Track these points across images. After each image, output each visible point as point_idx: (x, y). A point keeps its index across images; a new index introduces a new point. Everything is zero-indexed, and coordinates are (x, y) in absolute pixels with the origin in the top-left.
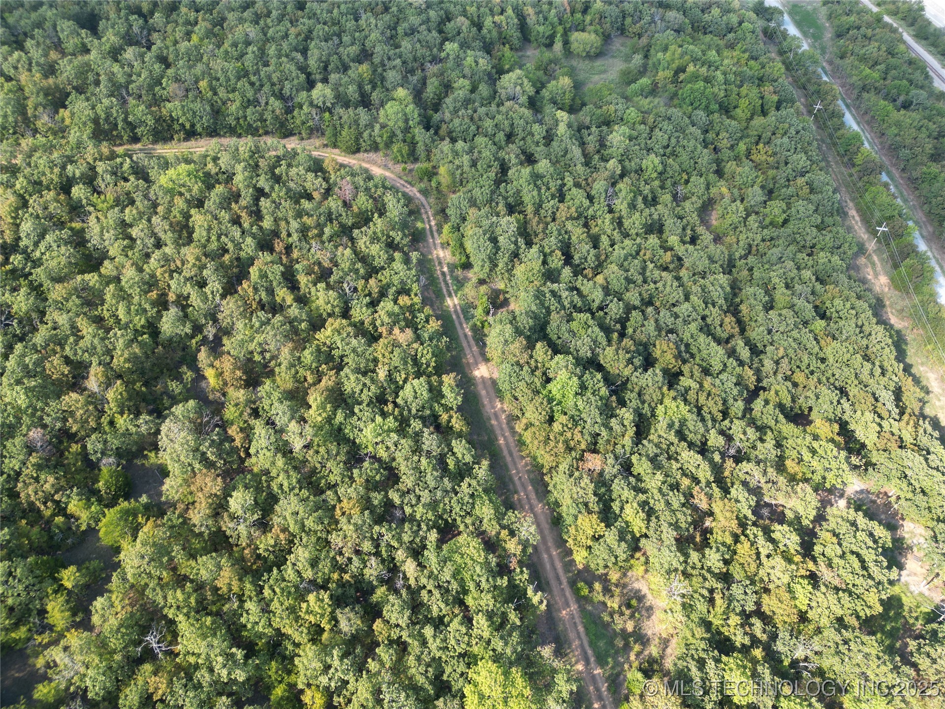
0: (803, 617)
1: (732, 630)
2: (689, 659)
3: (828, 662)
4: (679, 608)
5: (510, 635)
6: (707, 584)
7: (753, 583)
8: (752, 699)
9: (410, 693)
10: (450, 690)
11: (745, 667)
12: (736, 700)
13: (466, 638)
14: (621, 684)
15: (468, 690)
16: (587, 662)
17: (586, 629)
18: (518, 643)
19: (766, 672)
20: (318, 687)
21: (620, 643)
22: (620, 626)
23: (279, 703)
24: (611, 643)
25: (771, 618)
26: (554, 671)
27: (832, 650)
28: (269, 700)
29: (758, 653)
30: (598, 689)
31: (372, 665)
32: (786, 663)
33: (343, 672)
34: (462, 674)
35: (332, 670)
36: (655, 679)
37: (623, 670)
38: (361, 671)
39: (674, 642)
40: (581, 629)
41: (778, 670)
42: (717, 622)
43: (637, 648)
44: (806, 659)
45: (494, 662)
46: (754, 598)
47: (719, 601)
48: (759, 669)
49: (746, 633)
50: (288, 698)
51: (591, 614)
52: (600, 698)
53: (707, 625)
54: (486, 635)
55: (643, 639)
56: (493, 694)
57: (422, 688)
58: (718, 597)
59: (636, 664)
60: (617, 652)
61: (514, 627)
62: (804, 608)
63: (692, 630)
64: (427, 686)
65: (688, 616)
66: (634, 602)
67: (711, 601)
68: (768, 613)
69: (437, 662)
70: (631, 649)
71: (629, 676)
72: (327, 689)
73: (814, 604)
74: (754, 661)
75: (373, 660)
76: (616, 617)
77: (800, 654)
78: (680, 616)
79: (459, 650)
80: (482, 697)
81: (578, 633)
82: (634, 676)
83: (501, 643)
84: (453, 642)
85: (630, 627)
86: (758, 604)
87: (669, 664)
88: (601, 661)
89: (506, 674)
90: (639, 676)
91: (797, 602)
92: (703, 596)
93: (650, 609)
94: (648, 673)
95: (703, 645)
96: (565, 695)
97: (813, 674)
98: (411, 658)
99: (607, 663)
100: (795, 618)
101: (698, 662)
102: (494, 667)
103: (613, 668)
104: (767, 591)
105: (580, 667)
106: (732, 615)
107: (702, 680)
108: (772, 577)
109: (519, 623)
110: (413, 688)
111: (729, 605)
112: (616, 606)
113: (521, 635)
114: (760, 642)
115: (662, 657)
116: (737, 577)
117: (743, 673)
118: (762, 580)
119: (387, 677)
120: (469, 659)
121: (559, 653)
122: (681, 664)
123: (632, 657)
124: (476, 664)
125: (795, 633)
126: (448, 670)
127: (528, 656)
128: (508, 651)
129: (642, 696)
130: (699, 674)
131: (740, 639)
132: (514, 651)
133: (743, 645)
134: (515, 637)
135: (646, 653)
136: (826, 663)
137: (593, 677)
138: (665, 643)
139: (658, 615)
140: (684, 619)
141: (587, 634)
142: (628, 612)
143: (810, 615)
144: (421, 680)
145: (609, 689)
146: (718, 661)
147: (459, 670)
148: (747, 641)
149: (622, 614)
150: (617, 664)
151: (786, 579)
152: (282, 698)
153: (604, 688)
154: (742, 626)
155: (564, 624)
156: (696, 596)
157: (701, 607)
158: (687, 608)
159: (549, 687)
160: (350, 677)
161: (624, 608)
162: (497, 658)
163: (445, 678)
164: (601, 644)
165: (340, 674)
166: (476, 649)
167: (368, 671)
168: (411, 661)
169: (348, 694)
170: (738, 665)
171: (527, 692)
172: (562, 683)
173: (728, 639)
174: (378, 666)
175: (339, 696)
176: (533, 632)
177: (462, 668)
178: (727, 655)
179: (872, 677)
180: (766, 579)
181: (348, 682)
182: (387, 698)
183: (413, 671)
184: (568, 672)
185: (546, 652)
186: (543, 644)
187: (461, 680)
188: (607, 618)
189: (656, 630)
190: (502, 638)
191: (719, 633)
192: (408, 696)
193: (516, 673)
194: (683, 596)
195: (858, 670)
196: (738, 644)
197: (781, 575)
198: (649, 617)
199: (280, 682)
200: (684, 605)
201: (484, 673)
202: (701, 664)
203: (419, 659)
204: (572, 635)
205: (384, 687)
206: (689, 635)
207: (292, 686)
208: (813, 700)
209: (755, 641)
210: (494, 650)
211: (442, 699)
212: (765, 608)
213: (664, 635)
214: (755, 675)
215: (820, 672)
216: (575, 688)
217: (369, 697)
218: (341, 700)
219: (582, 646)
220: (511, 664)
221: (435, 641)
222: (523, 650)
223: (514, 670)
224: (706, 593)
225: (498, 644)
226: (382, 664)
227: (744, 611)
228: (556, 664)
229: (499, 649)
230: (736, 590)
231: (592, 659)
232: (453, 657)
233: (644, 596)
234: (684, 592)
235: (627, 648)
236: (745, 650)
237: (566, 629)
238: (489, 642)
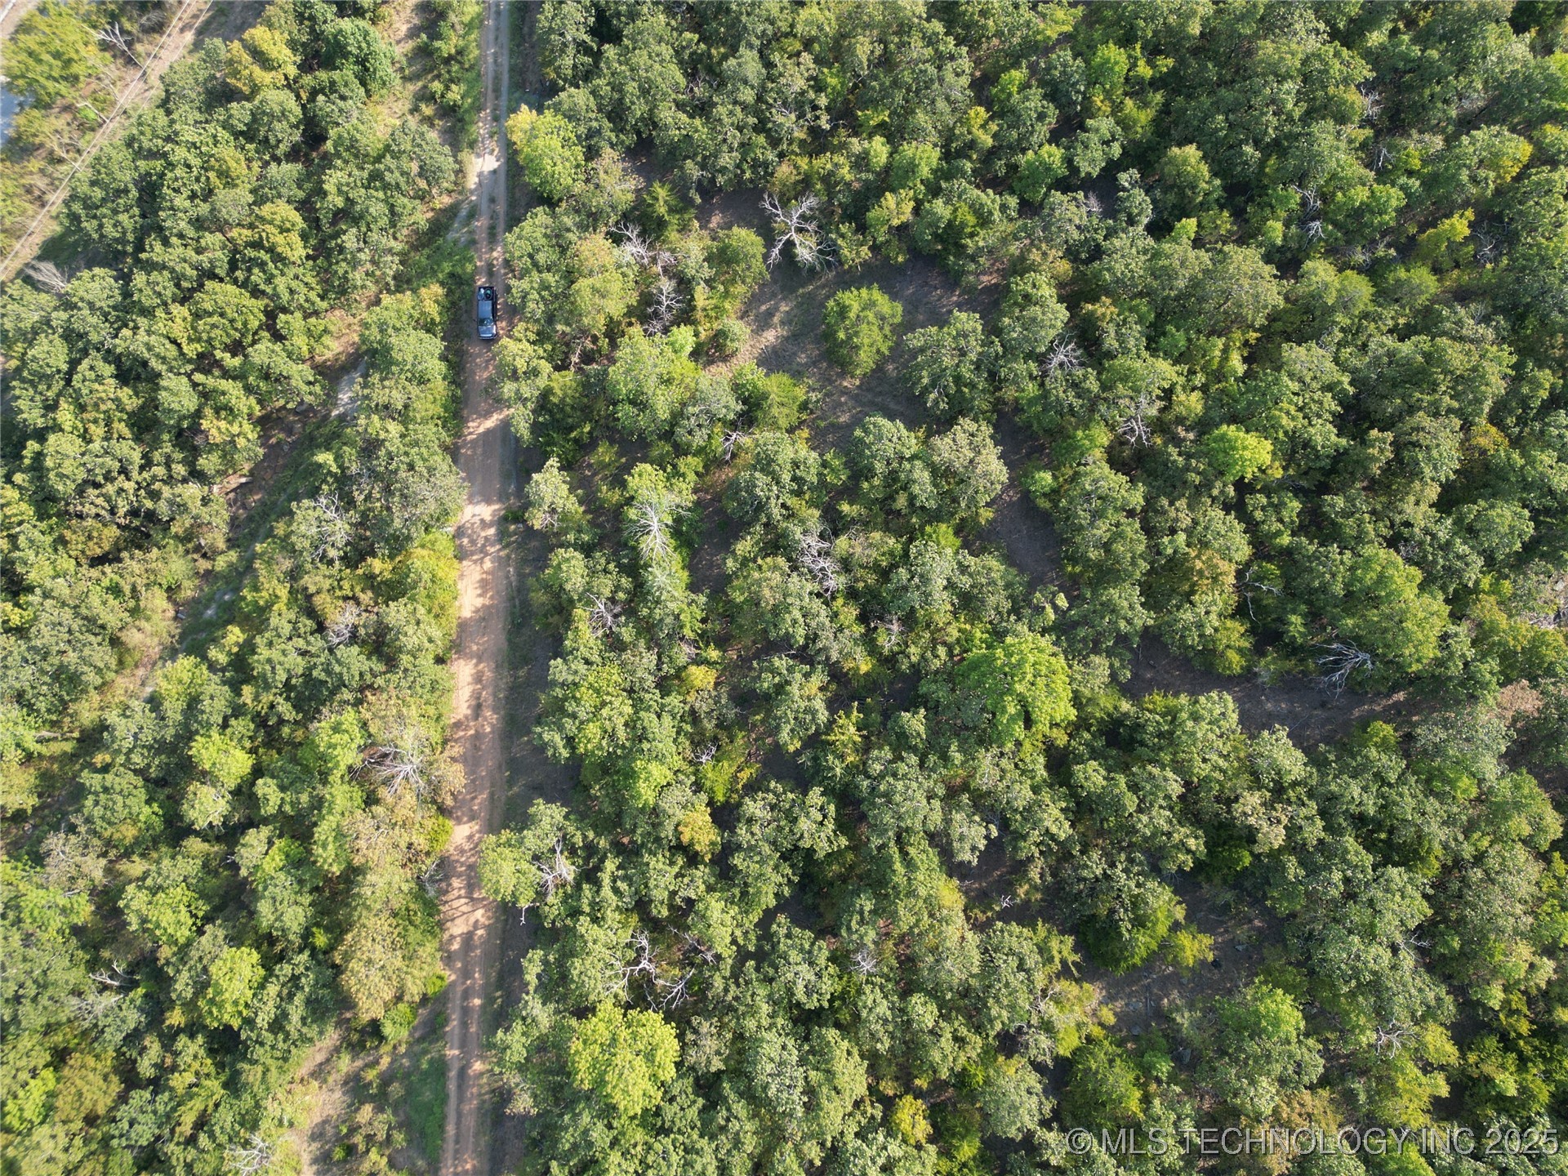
0: (60, 1058)
1: (196, 1065)
2: (294, 1035)
3: (66, 971)
4: (264, 1124)
5: (575, 1146)
6: (191, 1154)
7: (105, 1142)
8: (228, 952)
9: (759, 1092)
10: (697, 1080)
11: (212, 1002)
12: (255, 956)
13: (650, 1159)
14: (424, 1024)
15: (669, 1073)
16: (463, 1072)
17: (442, 1127)
18: (566, 1129)
19: (182, 985)
20: (904, 1141)
21: (396, 1089)
22: (382, 1117)
23: (968, 1131)
24: (410, 1091)
25: (116, 1070)
26: (521, 1068)
27: (50, 991)
28: (983, 1141)
29: (176, 1018)
30: (464, 1025)
31: (814, 1153)
32: (141, 991)
33: (863, 1155)
34: (672, 1100)
35: (881, 1161)
36: (365, 1018)
37: (410, 1045)
38: (834, 1148)
39: (304, 1070)
40: (451, 1129)
41: (160, 980)
42: (214, 1085)
43: (371, 1075)
44: (104, 988)
45: (614, 1108)
46: (123, 1112)
47: (188, 1119)
48: (189, 993)
49: (176, 1054)
50: (953, 1135)
51: (423, 1151)
52: (466, 1011)
53: (233, 1085)
54: (615, 1157)
55: (356, 1089)
56: (630, 1057)
57: (741, 1095)
58: (186, 1129)
59: (385, 1049)
60: (407, 1075)
61: (564, 1159)
62: (48, 1074)
63: (264, 1080)
64: (732, 1097)
65: (257, 1106)
66: (338, 1154)
67: (202, 1123)
68: (115, 1079)
69: (709, 1130)
70: (381, 1076)
71: (404, 1033)
72: (890, 1134)
73: (24, 1076)
74: (190, 1006)
75: (811, 1162)
76: (381, 1136)
77: (110, 999)
78: (271, 1108)
79: (667, 1141)
80: (650, 1057)
81: (458, 1124)
82: (396, 1032)
83: (594, 1135)
84: (674, 1158)
85: (366, 1112)
86: (123, 1098)
87: (332, 1036)
88: (440, 1067)
89: (600, 1082)
90: (388, 1030)
91: (51, 1084)
92: (212, 1136)
93: (316, 1135)
94: (374, 1029)
95: (259, 1052)
96: (518, 1027)
97: (108, 965)
98: (749, 1149)
99: (431, 1062)
100: (75, 1059)
101: (281, 1028)
102: (618, 1098)
103: (425, 1052)
104: (91, 1120)
105: (478, 1066)
106: (180, 1091)
107: (291, 996)
108: (63, 1141)
109: (554, 1164)
110: (755, 1099)
111: (174, 1109)
112: (374, 1155)
113: (556, 1141)
114: (161, 1036)
115: (337, 1050)
116: (128, 1158)
117: (219, 993)
118: (86, 1141)
119: (792, 1127)
120: (654, 1122)
121: (504, 1096)
122: (312, 1031)
123: (385, 1061)
124: (645, 1111)
125: (92, 1035)
126: (693, 1113)
127: (557, 1104)
128: (586, 1119)
129: (399, 998)
130: (291, 1009)
131: (192, 1049)
132: (576, 1116)
133: (192, 1036)
134: (567, 1140)
135: (359, 1063)
136: (77, 975)
137: (463, 1045)
138: (319, 1073)
139: (307, 1122)
140: (268, 1103)
141: (444, 1117)
142: (358, 1139)
143: (43, 1057)
144: (740, 1108)
145: (446, 1021)
146: (249, 1022)
147: (675, 1107)
148: (182, 1041)
149: (369, 1138)
150: (415, 1057)
151: (41, 1133)
152: (963, 1138)
153: (454, 1024)
154: (174, 1068)
155: (477, 1144)
156: (223, 1139)
157: (225, 1118)
158: (250, 1121)
159: (541, 1046)
160: (852, 1144)
161: (362, 1147)
162: (608, 1112)
163: (701, 1102)
164: (427, 1095)
165: (869, 1153)
166: (640, 1136)
167: (822, 1144)
168: (750, 1144)
169: (858, 1117)
170: (220, 1006)
171: (575, 1045)
172: (517, 1047)
173: (211, 1052)
174: (805, 1148)
175: (873, 1117)
176: (535, 1143)
177: (670, 1111)
178: (228, 1027)
179: (16, 939)
180: (78, 1141)
181: (857, 1135)
182: (796, 1094)
183: (749, 1126)
184: (500, 1062)
185: (523, 1103)
186: (525, 1118)
187: (675, 1092)
188: (399, 1137)
189: (324, 1096)
190: (590, 1145)
191: (220, 1066)
192: (765, 1087)
193: (584, 1079)
194: (246, 1144)
195: (32, 952)
196: (200, 1039)
197: (48, 1147)
198: (325, 1122)
199: (964, 1165)
200: (254, 1127)
201: (637, 1093)
202: (277, 1025)
203: (737, 1143)
204: (470, 1122)
205: (800, 1112)
206: (274, 1073)
207: (946, 1153)
208: (134, 927)
209: (168, 1040)
210: (610, 1127)
211: (713, 1069)
212: (116, 1086)
213: (315, 1084)
214: (202, 984)
215: (92, 965)
216: (500, 1034)
217: (824, 1102)
218: (869, 1110)
219: (461, 1099)
220: (588, 1097)
221: (704, 1168)
222: (561, 1115)
223: (586, 1086)
224: (203, 1140)
225: (599, 1135)
226: (797, 1150)
227: (155, 1093)
228: (513, 1079)
229: (600, 1125)
230: (144, 1134)
231: (453, 1074)
232: (680, 1131)
233: (315, 1161)
234: (240, 1151)
235: (386, 1080)
236: (192, 1029)
237: (476, 1135)
238: (614, 1143)
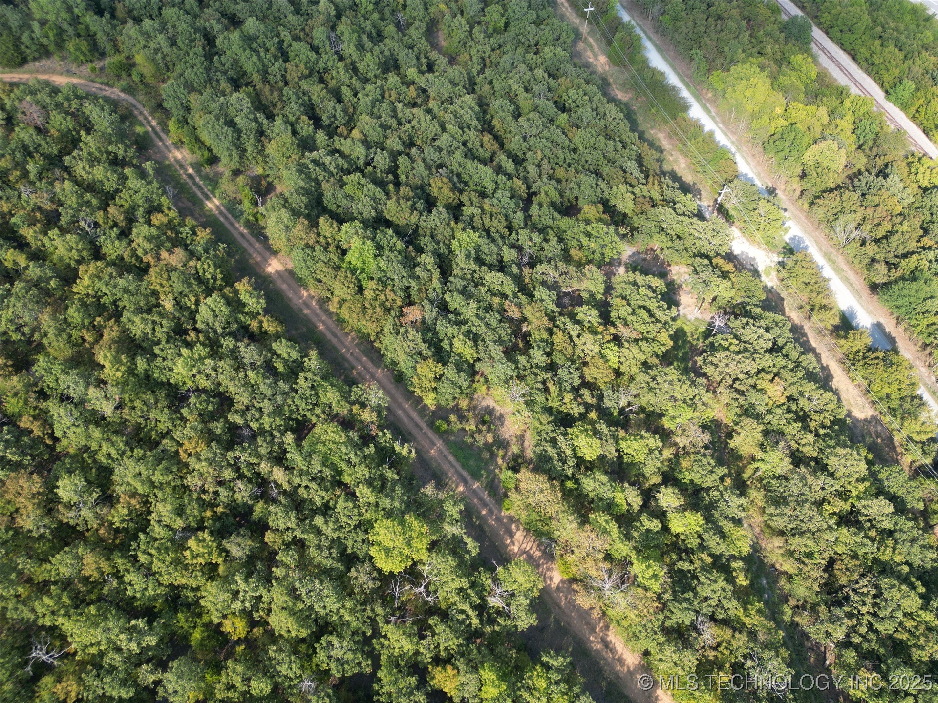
0: (618, 373)
1: (568, 406)
2: (543, 443)
3: (646, 399)
4: (523, 406)
5: (393, 490)
6: (539, 379)
7: (573, 362)
8: (599, 451)
9: (323, 577)
10: (357, 558)
11: (586, 430)
12: (588, 458)
13: (356, 510)
14: (498, 487)
15: (373, 551)
16: (465, 482)
17: (455, 456)
18: (402, 494)
19: (603, 427)
20: (234, 613)
21: (486, 455)
22: (482, 442)
23: (201, 645)
24: (480, 459)
25: (594, 384)
26: (441, 502)
27: (646, 389)
28: (191, 646)
29: (593, 415)
30: (481, 500)
31: (278, 572)
32: (616, 414)
33: (253, 590)
34: (363, 541)
35: (241, 594)
36: (523, 470)
37: (496, 475)
38: (269, 582)
39: (528, 435)
40: (451, 458)
41: (612, 422)
42: (555, 405)
43: (501, 453)
44: (629, 404)
45: (388, 518)
46: (578, 373)
47: (552, 388)
48: (598, 426)
49: (580, 404)
50: (208, 636)
51: (455, 443)
52: (485, 505)
53: (548, 410)
54: (372, 500)
55: (502, 444)
56: (397, 543)
57: (332, 569)
58: (550, 385)
59: (504, 466)
60: (486, 463)
61: (394, 483)
62: (616, 366)
63: (539, 420)
64: (335, 565)
65: (532, 410)
66: (487, 418)
67: (546, 390)
68: (592, 381)
69: (337, 543)
70: (497, 455)
71: (502, 477)
72: (244, 611)
73: (623, 360)
74: (592, 423)
75: (277, 567)
76: (476, 436)
77: (623, 402)
78: (526, 413)
79: (353, 523)
80: (387, 551)
81: (450, 463)
82: (506, 475)
83: (388, 501)
84: (345, 519)
85: (490, 439)
86: (582, 377)
87: (529, 454)
88: (476, 476)
89: (402, 523)
90: (510, 473)
91: (610, 363)
92: (539, 389)
93: (501, 418)
94: (515, 469)
95: (550, 427)
96: (457, 516)
97: (637, 413)
98: (311, 550)
99: (482, 475)
100: (612, 376)
101: (551, 442)
102: (389, 523)
103: (487, 477)
104: (585, 364)
105: (461, 489)
106: (565, 394)
107: (559, 455)
108: (587, 352)
109: (397, 478)
110: (324, 573)
111: (561, 387)
112: (473, 427)
113: (403, 486)
114: (592, 406)
115: (523, 451)
116: (560, 363)
117: (587, 435)
118: (579, 357)
119: (296, 575)
120: (365, 526)
121: (440, 486)
122: (538, 450)
123: (500, 461)
124: (373, 527)
125: (615, 388)
126: (350, 543)
127: (415, 501)
128: (397, 504)
129: (517, 488)
130: (554, 451)
131: (576, 410)
132: (402, 501)
133: (580, 414)
134: (399, 490)
135: (509, 453)
136: (644, 401)
137: (474, 491)
138: (521, 439)
139: (509, 420)
140: (530, 414)
141: (458, 460)
142: (484, 428)
143: (623, 369)
144: (328, 563)
145: (489, 495)
146: (565, 434)
147: (359, 540)
148: (582, 409)
149: (480, 431)
150: (490, 473)
151: (597, 349)
152: (202, 639)
153: (485, 496)
154: (575, 399)
155: (436, 461)
156: (533, 391)
157: (540, 398)
158: (530, 404)
159: (441, 517)
160: (262, 591)
161: (480, 426)
162: (389, 514)
163: (349, 551)
164: (472, 462)
165: (250, 593)
166: (368, 516)
167: (276, 579)
168: (313, 552)
169: (265, 606)
170: (581, 431)
171: (425, 529)
172: (450, 508)
173: (568, 414)
174: (284, 570)
175: (258, 611)
176: (412, 479)
177: (361, 536)
178: (571, 427)
179: (678, 397)
180: (582, 355)
181: (261, 597)
182: (303, 592)
183: (318, 559)
184: (453, 497)
185: (429, 490)
186: (424, 485)
187: (365, 547)
188: (469, 440)
189: (512, 432)
190: (387, 496)
191: (560, 412)
192: (321, 582)
193: (410, 518)
194: (524, 396)
195: (667, 396)
196: (576, 415)
197: (591, 347)
198: (502, 424)
199: (195, 627)
200: (526, 403)
201: (382, 531)
202: (553, 442)
203: (319, 547)
204: (445, 466)
205: (297, 584)
206: (537, 424)
207: (208, 625)
208: (643, 432)
209: (588, 407)
210: (384, 509)
211: (353, 569)
212: (588, 378)
213: (519, 433)
214: (596, 433)
215: (642, 409)
216: (462, 507)
217: (286, 598)
218: (261, 613)
219: (457, 472)
220: (403, 513)
221: (328, 526)
222: (409, 497)
223: (407, 517)
224: (540, 386)
225: (386, 503)
226: (287, 567)
227: (573, 387)
228: (441, 495)
229: (388, 506)
230: (563, 373)
231: (469, 478)
232: (350, 531)
233: (493, 409)
234: (523, 392)
235: (493, 456)
236: (583, 417)
237: (439, 464)
238: (377, 505)
